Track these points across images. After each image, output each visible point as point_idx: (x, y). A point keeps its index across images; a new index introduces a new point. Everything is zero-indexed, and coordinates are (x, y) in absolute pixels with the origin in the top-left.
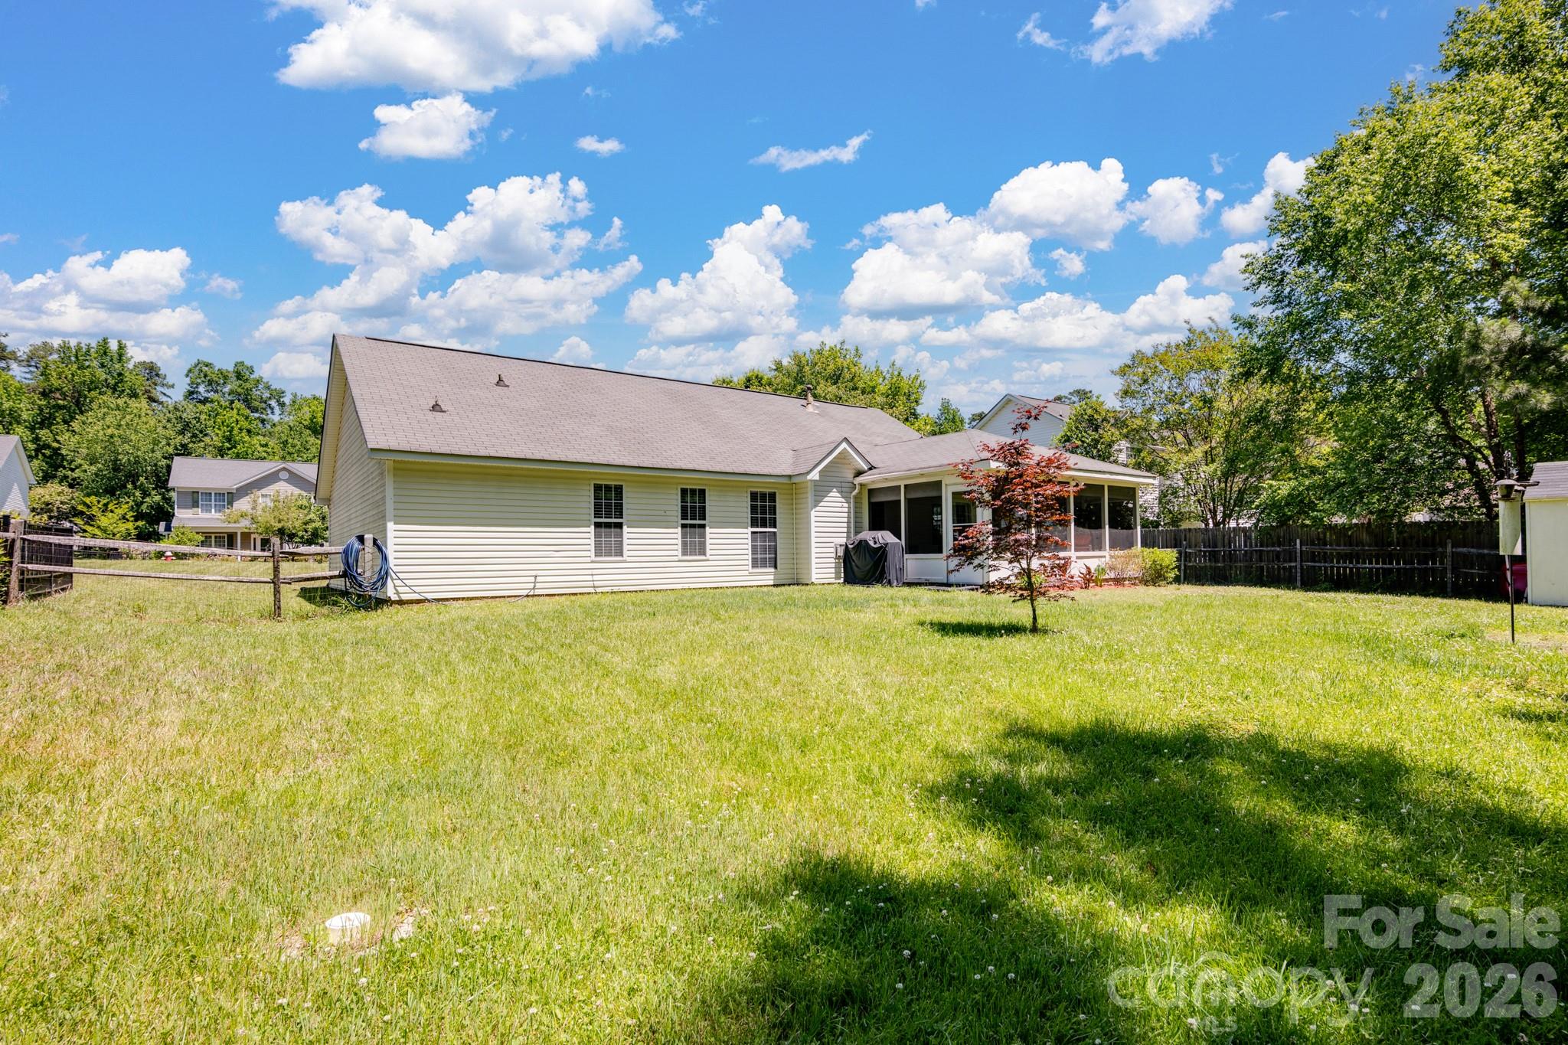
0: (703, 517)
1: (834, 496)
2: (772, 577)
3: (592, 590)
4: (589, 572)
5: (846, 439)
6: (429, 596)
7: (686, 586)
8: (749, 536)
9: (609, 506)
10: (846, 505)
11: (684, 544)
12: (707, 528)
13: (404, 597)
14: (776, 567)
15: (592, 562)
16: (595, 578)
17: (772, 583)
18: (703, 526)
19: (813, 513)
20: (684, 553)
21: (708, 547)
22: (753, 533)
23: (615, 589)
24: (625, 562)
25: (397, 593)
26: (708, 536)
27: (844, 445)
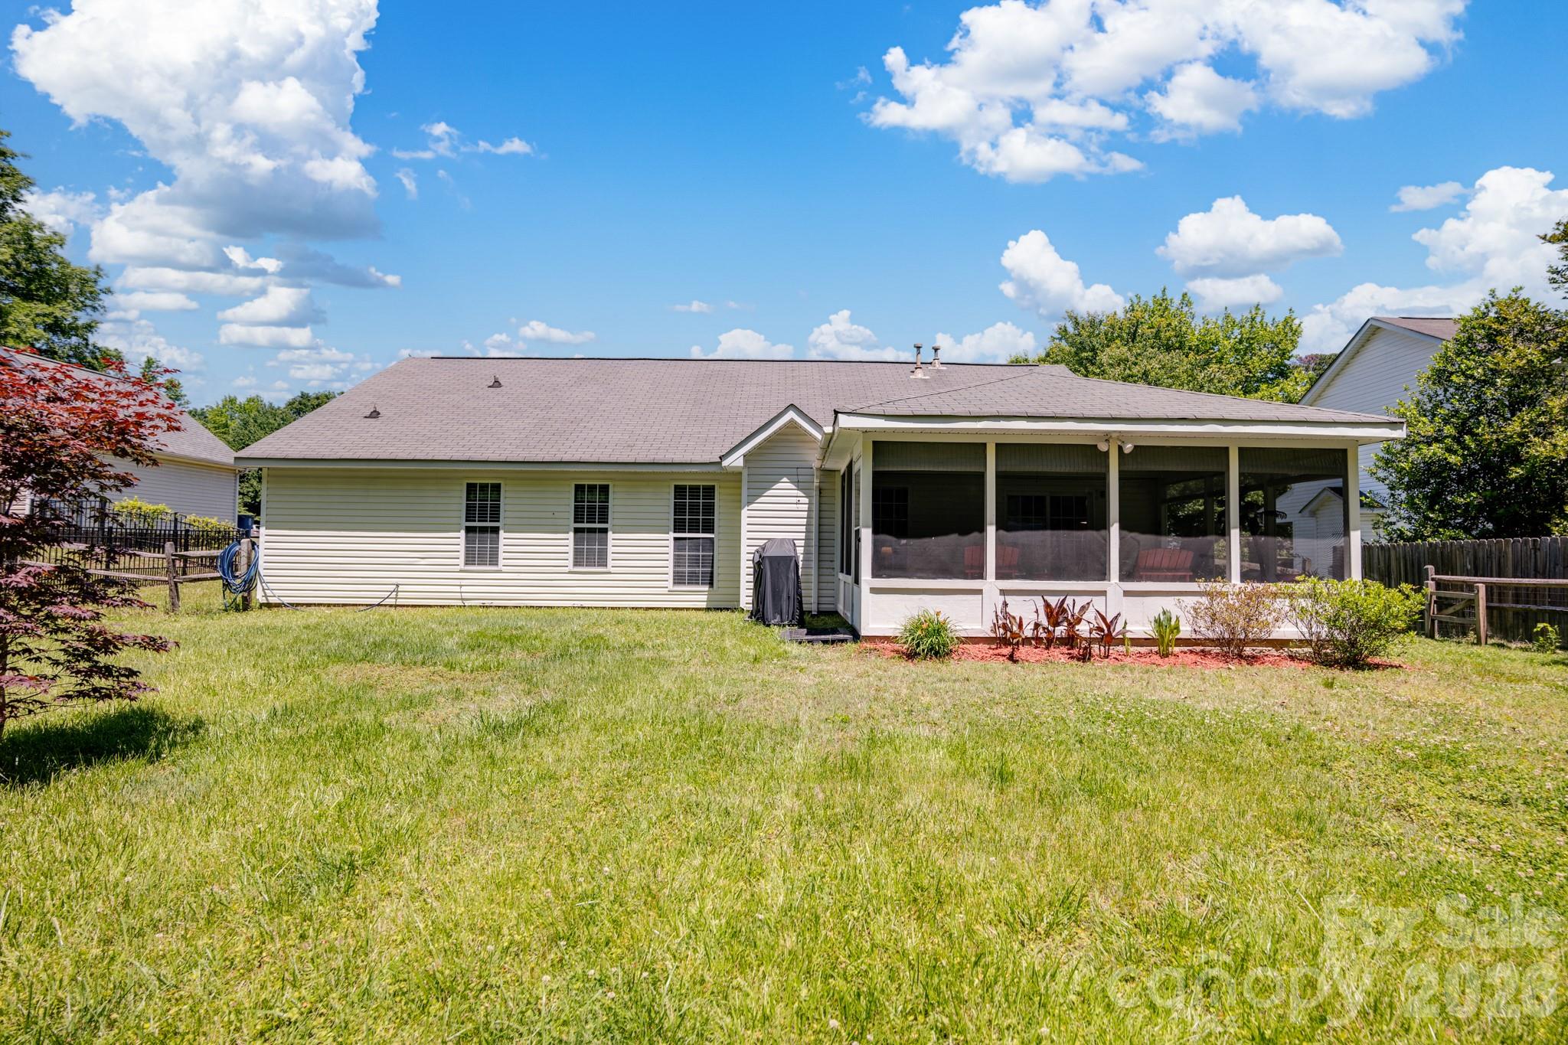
0: (604, 519)
1: (785, 488)
2: (705, 598)
3: (460, 603)
4: (457, 582)
5: (792, 406)
6: (286, 600)
7: (578, 604)
8: (671, 543)
9: (483, 508)
10: (806, 500)
11: (578, 553)
12: (610, 533)
13: (272, 600)
14: (711, 584)
15: (461, 571)
16: (464, 589)
17: (704, 605)
18: (605, 531)
19: (745, 512)
20: (576, 563)
21: (610, 556)
22: (676, 539)
23: (487, 603)
24: (500, 572)
25: (266, 596)
26: (610, 542)
27: (791, 415)
